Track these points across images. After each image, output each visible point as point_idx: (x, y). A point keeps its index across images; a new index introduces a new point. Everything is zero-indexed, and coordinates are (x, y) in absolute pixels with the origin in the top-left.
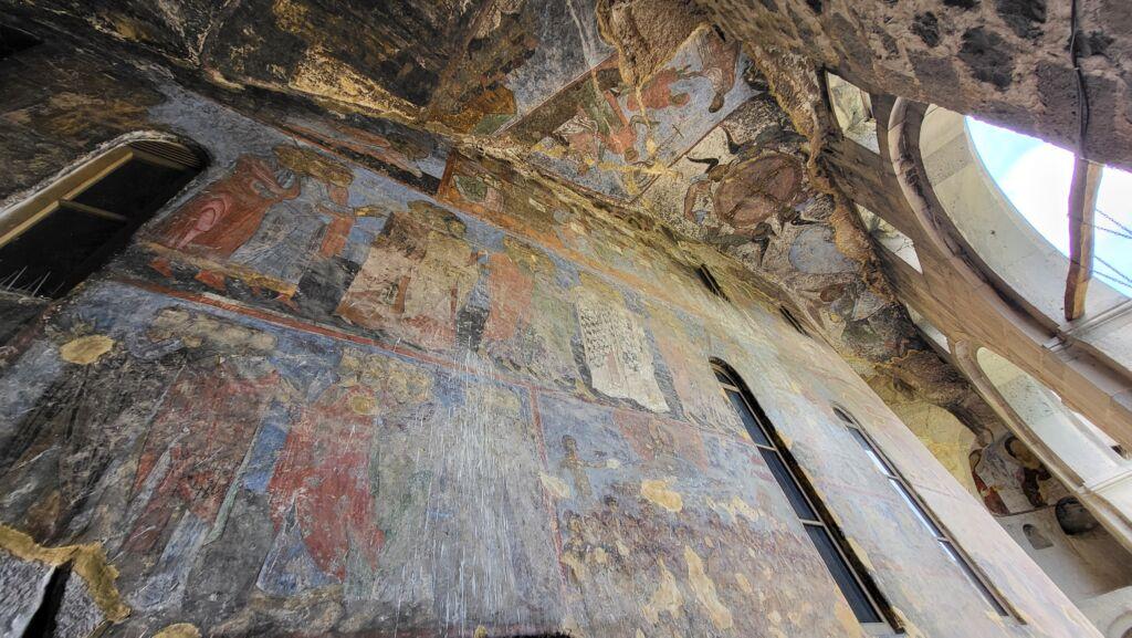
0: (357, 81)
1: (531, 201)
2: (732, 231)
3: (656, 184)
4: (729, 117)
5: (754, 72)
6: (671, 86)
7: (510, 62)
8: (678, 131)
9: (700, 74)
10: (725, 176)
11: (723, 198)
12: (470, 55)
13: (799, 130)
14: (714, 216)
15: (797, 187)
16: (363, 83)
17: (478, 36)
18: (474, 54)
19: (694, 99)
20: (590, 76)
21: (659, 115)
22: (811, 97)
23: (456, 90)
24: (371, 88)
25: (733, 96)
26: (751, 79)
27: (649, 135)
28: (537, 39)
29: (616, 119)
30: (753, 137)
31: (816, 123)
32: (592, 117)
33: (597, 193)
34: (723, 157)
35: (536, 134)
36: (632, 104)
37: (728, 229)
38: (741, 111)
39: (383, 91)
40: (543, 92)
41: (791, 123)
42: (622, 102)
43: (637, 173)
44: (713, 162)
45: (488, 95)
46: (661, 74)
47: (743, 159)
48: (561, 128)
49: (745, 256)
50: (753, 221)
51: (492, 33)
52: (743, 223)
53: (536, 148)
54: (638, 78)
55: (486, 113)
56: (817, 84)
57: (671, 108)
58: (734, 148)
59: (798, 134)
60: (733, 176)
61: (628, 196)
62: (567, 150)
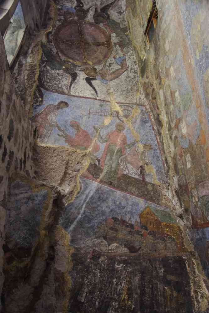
0: (198, 301)
1: (189, 165)
2: (113, 35)
3: (123, 101)
4: (62, 93)
5: (37, 101)
6: (73, 136)
7: (127, 226)
8: (89, 114)
9: (57, 126)
10: (90, 67)
11: (101, 57)
12: (139, 249)
13: (41, 52)
14: (114, 53)
15: (65, 23)
16: (196, 298)
17: (128, 251)
18: (138, 247)
19: (70, 118)
20: (101, 181)
21: (90, 131)
22: (24, 62)
23: (161, 246)
24: (195, 292)
25: (53, 100)
26: (40, 99)
27: (103, 127)
28: (106, 220)
29: (109, 151)
30: (61, 72)
31: (32, 47)
32: (118, 164)
33: (153, 129)
34: (82, 78)
35: (150, 187)
36: (96, 149)
37: (114, 38)
38: (56, 90)
39: (192, 284)
40: (127, 199)
41: (42, 59)
42: (100, 154)
43: (126, 116)
44: (89, 81)
45: (150, 227)
46: (72, 146)
47: (75, 66)
48: (137, 177)
49: (120, 13)
50: (99, 28)
51: (121, 245)
52: (104, 33)
53: (157, 182)
54: (83, 156)
55: (160, 223)
56: (17, 65)
57: (82, 127)
58: (74, 76)
59: (43, 51)
60: (86, 63)
61: (142, 110)
62: (144, 164)
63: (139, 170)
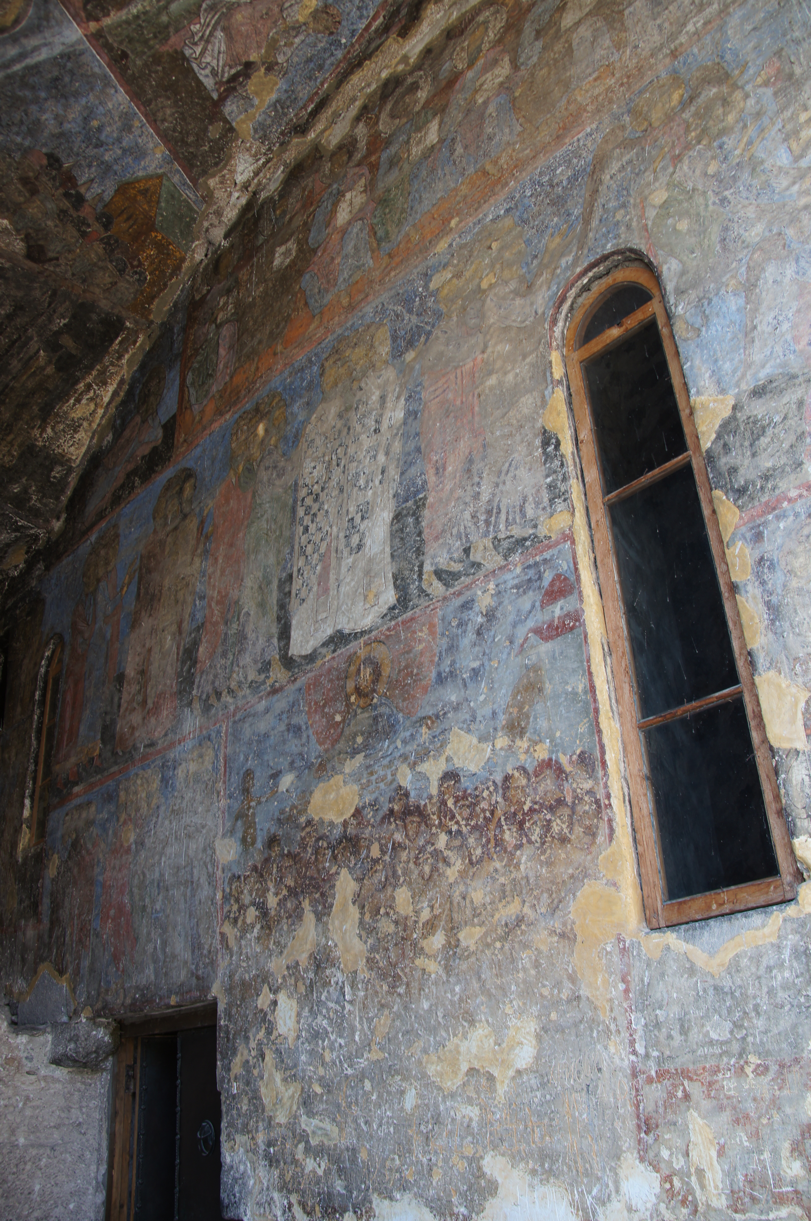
0: (78, 401)
7: (67, 195)
12: (51, 260)
17: (23, 252)
18: (51, 255)
23: (104, 278)
24: (89, 387)
28: (26, 152)
35: (214, 131)
39: (94, 373)
40: (127, 128)
45: (121, 225)
51: (18, 231)
53: (245, 128)
55: (152, 227)
62: (263, 64)
63: (233, 71)
